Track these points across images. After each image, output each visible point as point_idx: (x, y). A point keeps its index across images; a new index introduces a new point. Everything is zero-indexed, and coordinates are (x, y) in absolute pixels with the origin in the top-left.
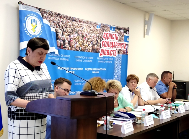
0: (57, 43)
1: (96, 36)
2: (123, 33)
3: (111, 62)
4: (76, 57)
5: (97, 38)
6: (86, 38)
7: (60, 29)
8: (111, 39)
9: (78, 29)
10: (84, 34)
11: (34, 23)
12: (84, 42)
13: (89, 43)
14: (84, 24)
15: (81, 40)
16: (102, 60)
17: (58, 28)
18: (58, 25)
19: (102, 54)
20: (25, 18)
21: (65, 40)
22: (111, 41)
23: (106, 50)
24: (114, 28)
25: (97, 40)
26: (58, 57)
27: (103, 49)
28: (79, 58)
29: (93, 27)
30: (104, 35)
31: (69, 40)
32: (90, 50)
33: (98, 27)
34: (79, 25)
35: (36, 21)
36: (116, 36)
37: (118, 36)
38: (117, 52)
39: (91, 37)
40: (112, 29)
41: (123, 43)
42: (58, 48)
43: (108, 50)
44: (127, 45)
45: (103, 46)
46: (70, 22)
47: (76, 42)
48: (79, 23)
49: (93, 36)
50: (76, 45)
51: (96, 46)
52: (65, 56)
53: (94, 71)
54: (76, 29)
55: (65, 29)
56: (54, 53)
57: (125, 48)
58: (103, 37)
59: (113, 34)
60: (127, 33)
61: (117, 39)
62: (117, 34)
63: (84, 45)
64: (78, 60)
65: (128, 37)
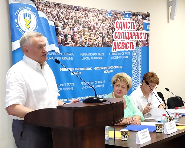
0: (57, 39)
1: (106, 26)
2: (141, 20)
3: (128, 57)
4: (81, 54)
5: (108, 29)
6: (94, 31)
7: (60, 22)
8: (125, 29)
9: (83, 20)
10: (90, 26)
11: (28, 18)
12: (91, 36)
13: (98, 36)
14: (90, 13)
15: (87, 33)
16: (116, 56)
17: (57, 21)
18: (58, 17)
19: (115, 49)
20: (17, 12)
21: (67, 34)
22: (127, 32)
23: (120, 43)
24: (129, 14)
25: (107, 31)
26: (60, 56)
27: (116, 42)
28: (86, 56)
29: (102, 16)
30: (117, 25)
31: (71, 34)
32: (100, 45)
33: (109, 15)
34: (84, 15)
35: (30, 15)
36: (133, 24)
37: (135, 24)
38: (135, 44)
39: (99, 29)
40: (127, 16)
41: (142, 32)
42: (58, 45)
43: (123, 43)
44: (147, 34)
45: (116, 38)
46: (72, 13)
47: (81, 36)
48: (83, 13)
49: (103, 27)
50: (81, 40)
51: (107, 39)
52: (68, 54)
53: (106, 70)
54: (80, 20)
55: (66, 22)
56: (54, 51)
57: (145, 38)
58: (115, 27)
59: (129, 22)
60: (147, 20)
61: (134, 28)
62: (134, 21)
63: (91, 39)
64: (84, 58)
65: (149, 24)
